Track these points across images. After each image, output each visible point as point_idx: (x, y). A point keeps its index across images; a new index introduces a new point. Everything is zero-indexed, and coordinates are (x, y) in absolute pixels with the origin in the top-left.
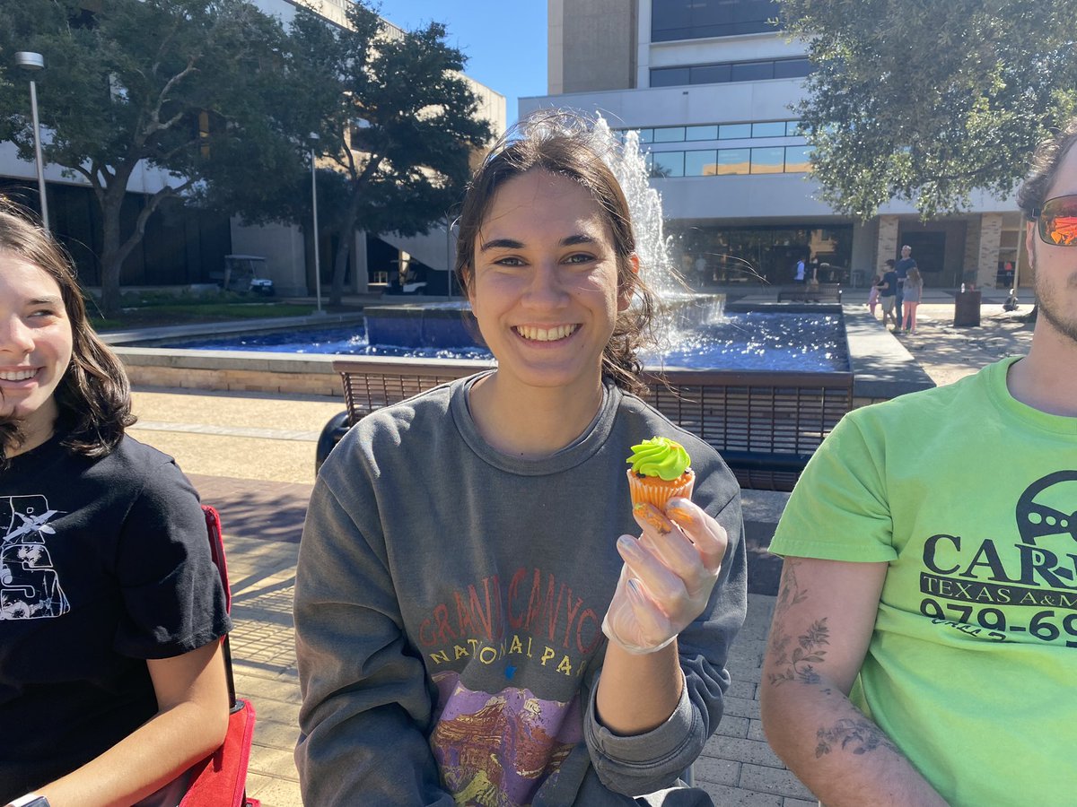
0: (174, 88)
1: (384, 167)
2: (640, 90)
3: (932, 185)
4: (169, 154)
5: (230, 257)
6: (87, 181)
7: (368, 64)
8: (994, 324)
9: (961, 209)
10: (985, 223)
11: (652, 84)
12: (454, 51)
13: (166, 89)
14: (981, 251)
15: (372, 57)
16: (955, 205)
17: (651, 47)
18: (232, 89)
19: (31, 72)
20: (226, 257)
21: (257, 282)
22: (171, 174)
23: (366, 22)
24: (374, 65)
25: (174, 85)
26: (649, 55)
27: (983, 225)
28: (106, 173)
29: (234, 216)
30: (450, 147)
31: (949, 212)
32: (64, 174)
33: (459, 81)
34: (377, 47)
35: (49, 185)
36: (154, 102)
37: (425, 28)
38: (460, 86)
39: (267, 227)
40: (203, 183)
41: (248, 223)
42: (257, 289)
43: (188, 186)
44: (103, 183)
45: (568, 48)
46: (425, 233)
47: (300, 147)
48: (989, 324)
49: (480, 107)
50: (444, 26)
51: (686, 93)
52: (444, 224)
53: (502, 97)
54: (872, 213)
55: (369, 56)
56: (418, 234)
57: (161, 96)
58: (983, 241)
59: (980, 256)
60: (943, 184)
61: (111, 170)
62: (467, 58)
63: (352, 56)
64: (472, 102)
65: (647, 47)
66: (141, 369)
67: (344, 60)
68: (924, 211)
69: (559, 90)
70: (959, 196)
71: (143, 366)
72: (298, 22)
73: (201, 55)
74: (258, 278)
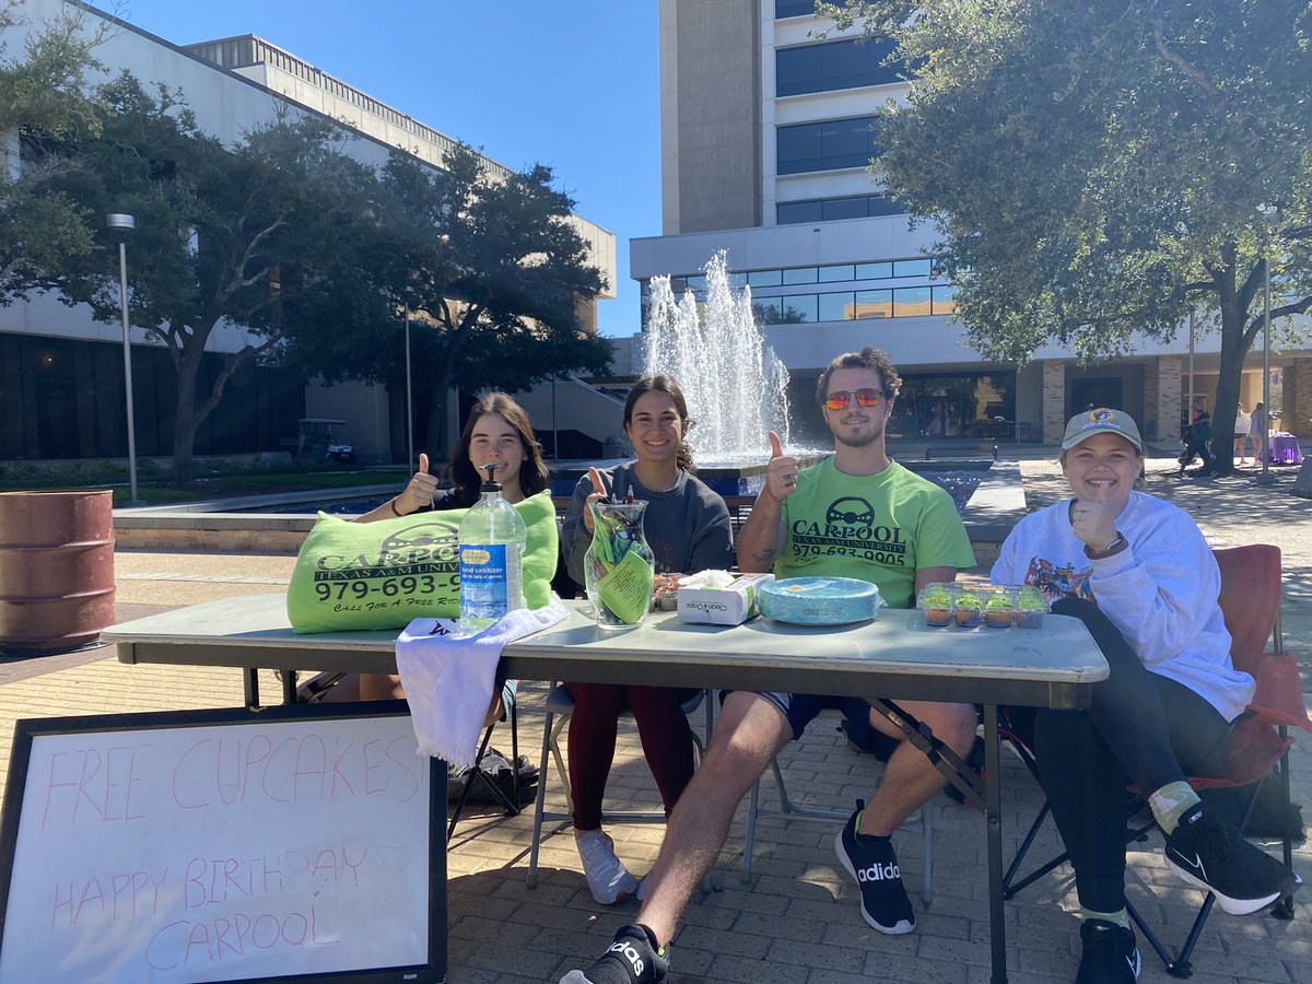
0: (261, 243)
1: (484, 319)
2: (766, 228)
3: (1089, 329)
4: (251, 312)
5: (305, 420)
6: (164, 343)
7: (467, 209)
8: (1160, 478)
9: (1123, 353)
10: (1162, 367)
11: (781, 220)
12: (560, 195)
13: (253, 243)
14: (1161, 398)
15: (470, 203)
16: (1117, 349)
17: (777, 180)
18: (324, 243)
19: (122, 233)
20: (300, 421)
21: (335, 448)
22: (249, 332)
23: (464, 165)
24: (472, 211)
25: (262, 239)
26: (777, 189)
27: (1160, 370)
28: (183, 334)
29: (316, 375)
30: (556, 299)
31: (1111, 356)
32: (147, 337)
33: (565, 226)
34: (476, 192)
35: (133, 347)
36: (240, 257)
37: (528, 171)
38: (567, 231)
39: (346, 385)
40: (283, 340)
41: (329, 384)
42: (335, 456)
43: (269, 344)
44: (180, 344)
45: (685, 182)
46: (528, 390)
47: (392, 300)
48: (1155, 479)
49: (589, 254)
50: (550, 170)
51: (818, 230)
52: (549, 380)
53: (611, 234)
54: (1027, 358)
55: (466, 201)
56: (520, 390)
57: (247, 252)
58: (1162, 387)
59: (1160, 403)
60: (1101, 326)
61: (189, 330)
62: (575, 203)
63: (447, 201)
64: (580, 247)
65: (773, 178)
66: (257, 534)
67: (439, 206)
68: (1084, 356)
69: (676, 230)
70: (1120, 339)
71: (259, 531)
72: (390, 167)
73: (292, 209)
74: (337, 444)
